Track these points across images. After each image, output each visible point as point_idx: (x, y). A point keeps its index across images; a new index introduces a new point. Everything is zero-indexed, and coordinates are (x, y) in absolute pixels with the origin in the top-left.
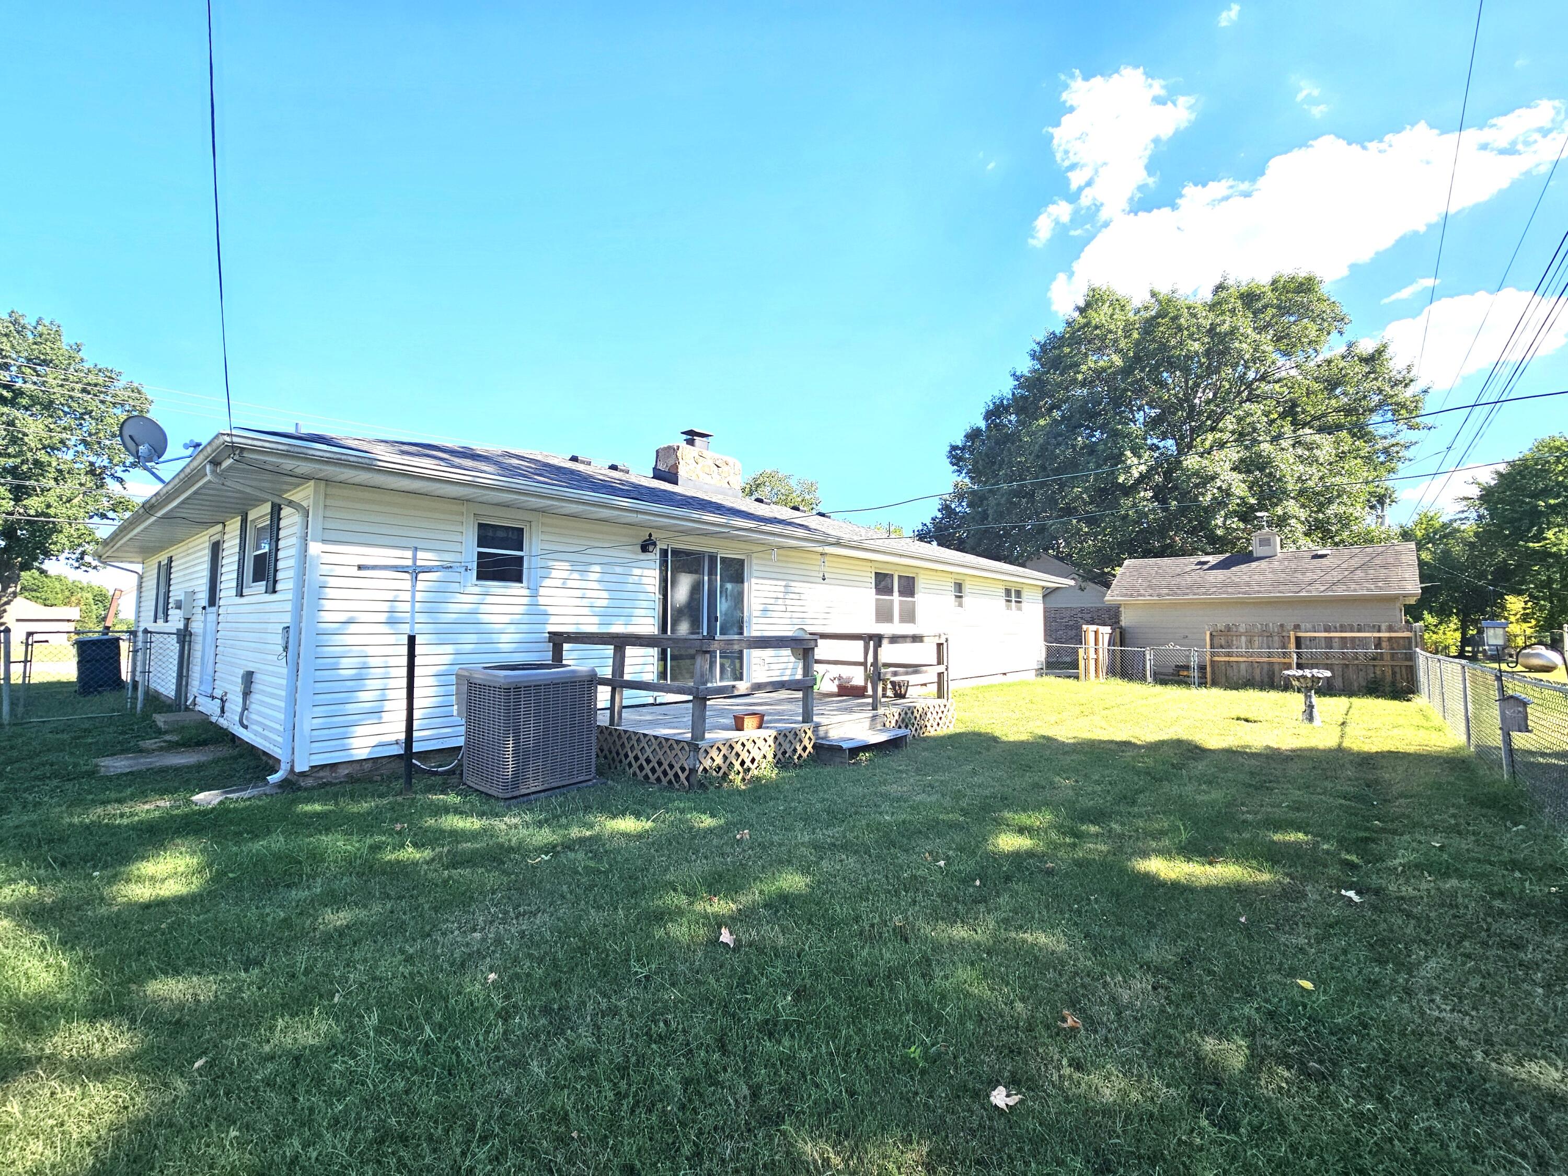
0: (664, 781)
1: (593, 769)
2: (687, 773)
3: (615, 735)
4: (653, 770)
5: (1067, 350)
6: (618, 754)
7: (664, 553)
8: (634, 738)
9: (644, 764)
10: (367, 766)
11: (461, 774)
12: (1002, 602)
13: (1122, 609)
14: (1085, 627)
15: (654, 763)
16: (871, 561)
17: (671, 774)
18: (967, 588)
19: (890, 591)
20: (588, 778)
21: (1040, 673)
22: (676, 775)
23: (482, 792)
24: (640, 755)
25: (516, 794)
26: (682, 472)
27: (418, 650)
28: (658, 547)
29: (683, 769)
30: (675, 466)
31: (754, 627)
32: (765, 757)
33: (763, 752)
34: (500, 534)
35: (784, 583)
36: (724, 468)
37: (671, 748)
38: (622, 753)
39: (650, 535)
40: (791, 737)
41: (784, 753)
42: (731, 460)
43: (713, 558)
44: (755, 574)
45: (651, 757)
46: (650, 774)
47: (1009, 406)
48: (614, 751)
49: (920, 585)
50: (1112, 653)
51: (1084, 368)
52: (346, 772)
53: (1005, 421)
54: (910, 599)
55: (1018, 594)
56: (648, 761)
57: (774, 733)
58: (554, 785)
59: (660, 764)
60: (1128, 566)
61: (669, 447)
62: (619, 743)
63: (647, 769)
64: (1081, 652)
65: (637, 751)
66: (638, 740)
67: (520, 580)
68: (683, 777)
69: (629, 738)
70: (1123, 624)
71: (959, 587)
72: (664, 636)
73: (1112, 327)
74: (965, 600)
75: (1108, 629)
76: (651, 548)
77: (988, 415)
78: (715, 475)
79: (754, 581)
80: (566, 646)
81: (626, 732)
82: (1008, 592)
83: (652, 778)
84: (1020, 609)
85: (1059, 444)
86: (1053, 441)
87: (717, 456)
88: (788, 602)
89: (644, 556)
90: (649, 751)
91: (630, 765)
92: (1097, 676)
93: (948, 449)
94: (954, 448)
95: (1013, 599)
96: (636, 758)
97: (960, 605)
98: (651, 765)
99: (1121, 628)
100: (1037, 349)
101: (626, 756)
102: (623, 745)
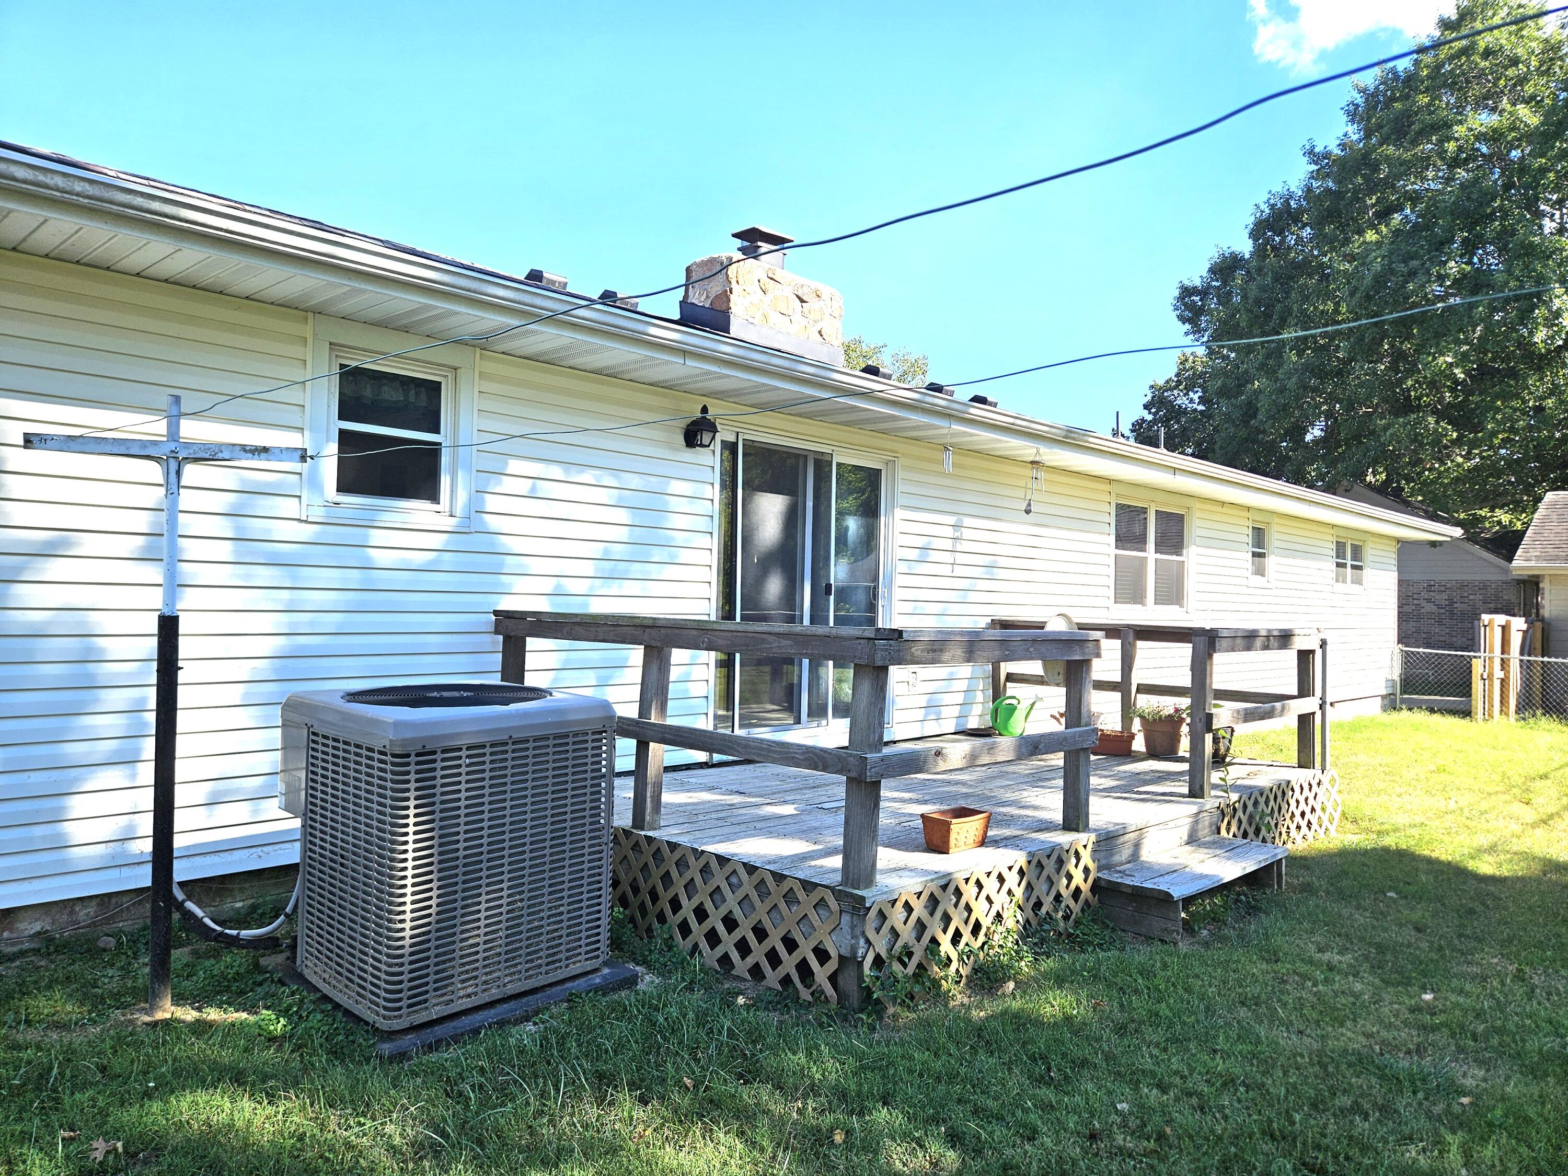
0: (772, 978)
1: (604, 945)
2: (832, 965)
3: (648, 851)
4: (743, 948)
5: (1423, 100)
6: (654, 897)
7: (731, 448)
8: (695, 865)
9: (721, 929)
10: (84, 914)
11: (293, 947)
12: (1330, 565)
13: (1544, 585)
14: (1485, 618)
15: (745, 930)
16: (1110, 481)
17: (789, 963)
18: (1274, 539)
19: (1139, 541)
20: (590, 965)
21: (1391, 703)
22: (804, 968)
23: (337, 1006)
24: (709, 906)
25: (422, 1017)
26: (739, 307)
27: (185, 648)
28: (719, 437)
29: (822, 955)
30: (725, 296)
31: (898, 607)
32: (999, 916)
33: (996, 907)
34: (390, 394)
35: (951, 520)
36: (813, 304)
37: (790, 898)
38: (665, 897)
39: (705, 410)
40: (1050, 866)
41: (1038, 905)
42: (826, 292)
43: (822, 464)
44: (901, 500)
45: (738, 914)
46: (735, 956)
47: (1300, 211)
48: (644, 887)
49: (1195, 528)
50: (1526, 667)
51: (1460, 130)
52: (37, 927)
53: (1291, 240)
54: (1174, 558)
55: (1357, 552)
56: (730, 923)
57: (1019, 858)
58: (511, 989)
59: (761, 933)
60: (1553, 505)
61: (712, 261)
62: (656, 874)
63: (728, 942)
64: (1477, 667)
65: (702, 897)
66: (705, 870)
67: (433, 495)
68: (821, 974)
69: (682, 864)
70: (1546, 612)
71: (1259, 536)
72: (728, 625)
73: (1520, 51)
74: (1271, 562)
75: (1518, 624)
76: (706, 438)
77: (1259, 230)
78: (797, 317)
79: (899, 513)
80: (532, 643)
81: (673, 846)
82: (1340, 548)
83: (741, 966)
84: (1358, 581)
85: (1412, 274)
86: (1402, 267)
87: (801, 280)
88: (960, 558)
89: (690, 455)
90: (731, 902)
91: (685, 929)
92: (1504, 711)
93: (1176, 293)
94: (1186, 292)
95: (1349, 563)
96: (701, 914)
97: (1260, 571)
98: (737, 935)
99: (1543, 620)
100: (1359, 99)
101: (676, 905)
102: (666, 878)
